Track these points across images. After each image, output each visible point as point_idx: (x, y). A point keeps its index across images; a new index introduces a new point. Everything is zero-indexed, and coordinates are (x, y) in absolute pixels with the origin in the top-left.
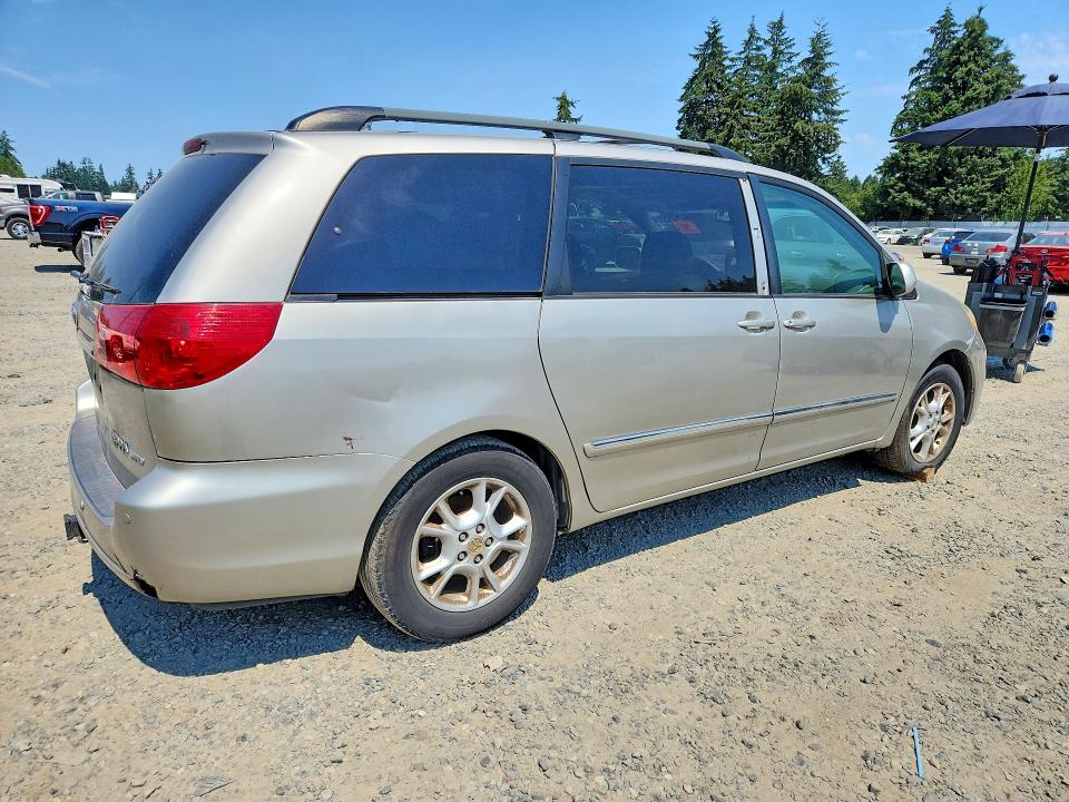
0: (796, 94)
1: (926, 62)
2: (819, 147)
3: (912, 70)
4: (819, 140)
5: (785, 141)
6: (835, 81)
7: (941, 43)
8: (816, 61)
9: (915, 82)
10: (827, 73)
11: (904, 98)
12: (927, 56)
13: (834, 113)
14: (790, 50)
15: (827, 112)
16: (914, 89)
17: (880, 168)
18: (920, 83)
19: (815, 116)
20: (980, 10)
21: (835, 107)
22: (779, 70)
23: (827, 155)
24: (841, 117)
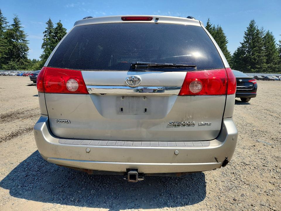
0: (12, 34)
1: (47, 31)
2: (22, 50)
3: (44, 33)
4: (22, 48)
5: (11, 47)
6: (24, 32)
7: (50, 27)
8: (16, 25)
9: (45, 36)
10: (21, 29)
11: (43, 39)
12: (47, 30)
13: (25, 41)
14: (5, 21)
15: (22, 40)
16: (45, 37)
17: (40, 57)
18: (47, 36)
19: (19, 41)
20: (60, 21)
21: (25, 39)
22: (3, 26)
23: (25, 52)
24: (27, 42)
